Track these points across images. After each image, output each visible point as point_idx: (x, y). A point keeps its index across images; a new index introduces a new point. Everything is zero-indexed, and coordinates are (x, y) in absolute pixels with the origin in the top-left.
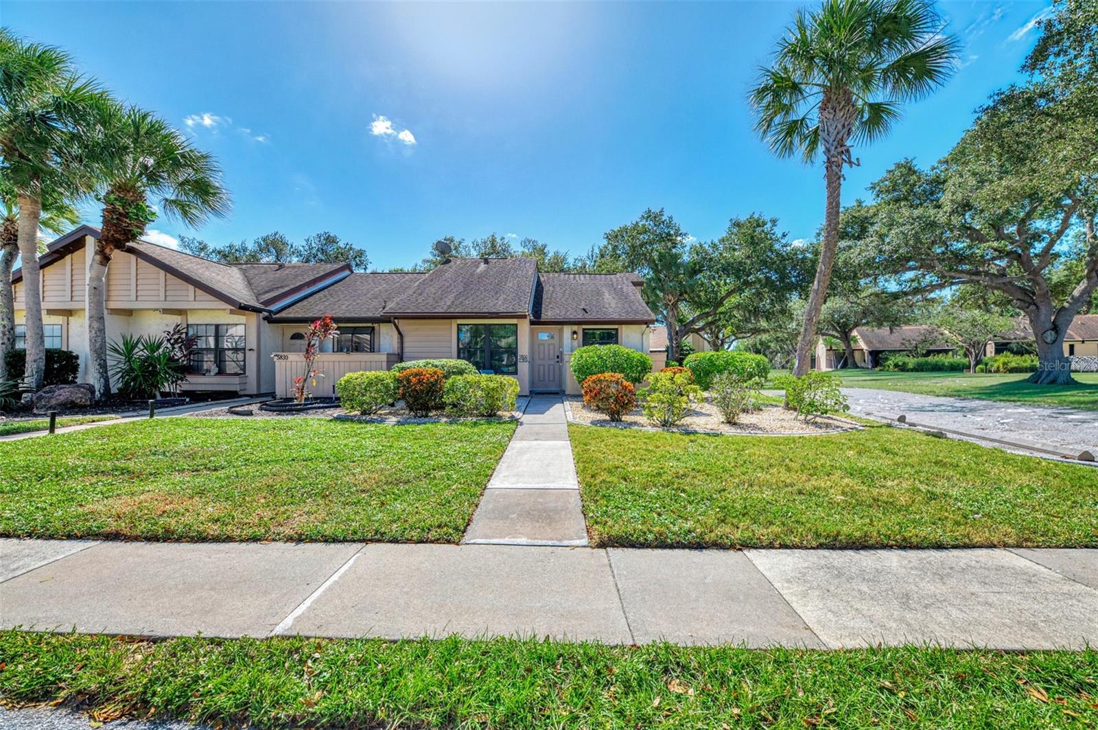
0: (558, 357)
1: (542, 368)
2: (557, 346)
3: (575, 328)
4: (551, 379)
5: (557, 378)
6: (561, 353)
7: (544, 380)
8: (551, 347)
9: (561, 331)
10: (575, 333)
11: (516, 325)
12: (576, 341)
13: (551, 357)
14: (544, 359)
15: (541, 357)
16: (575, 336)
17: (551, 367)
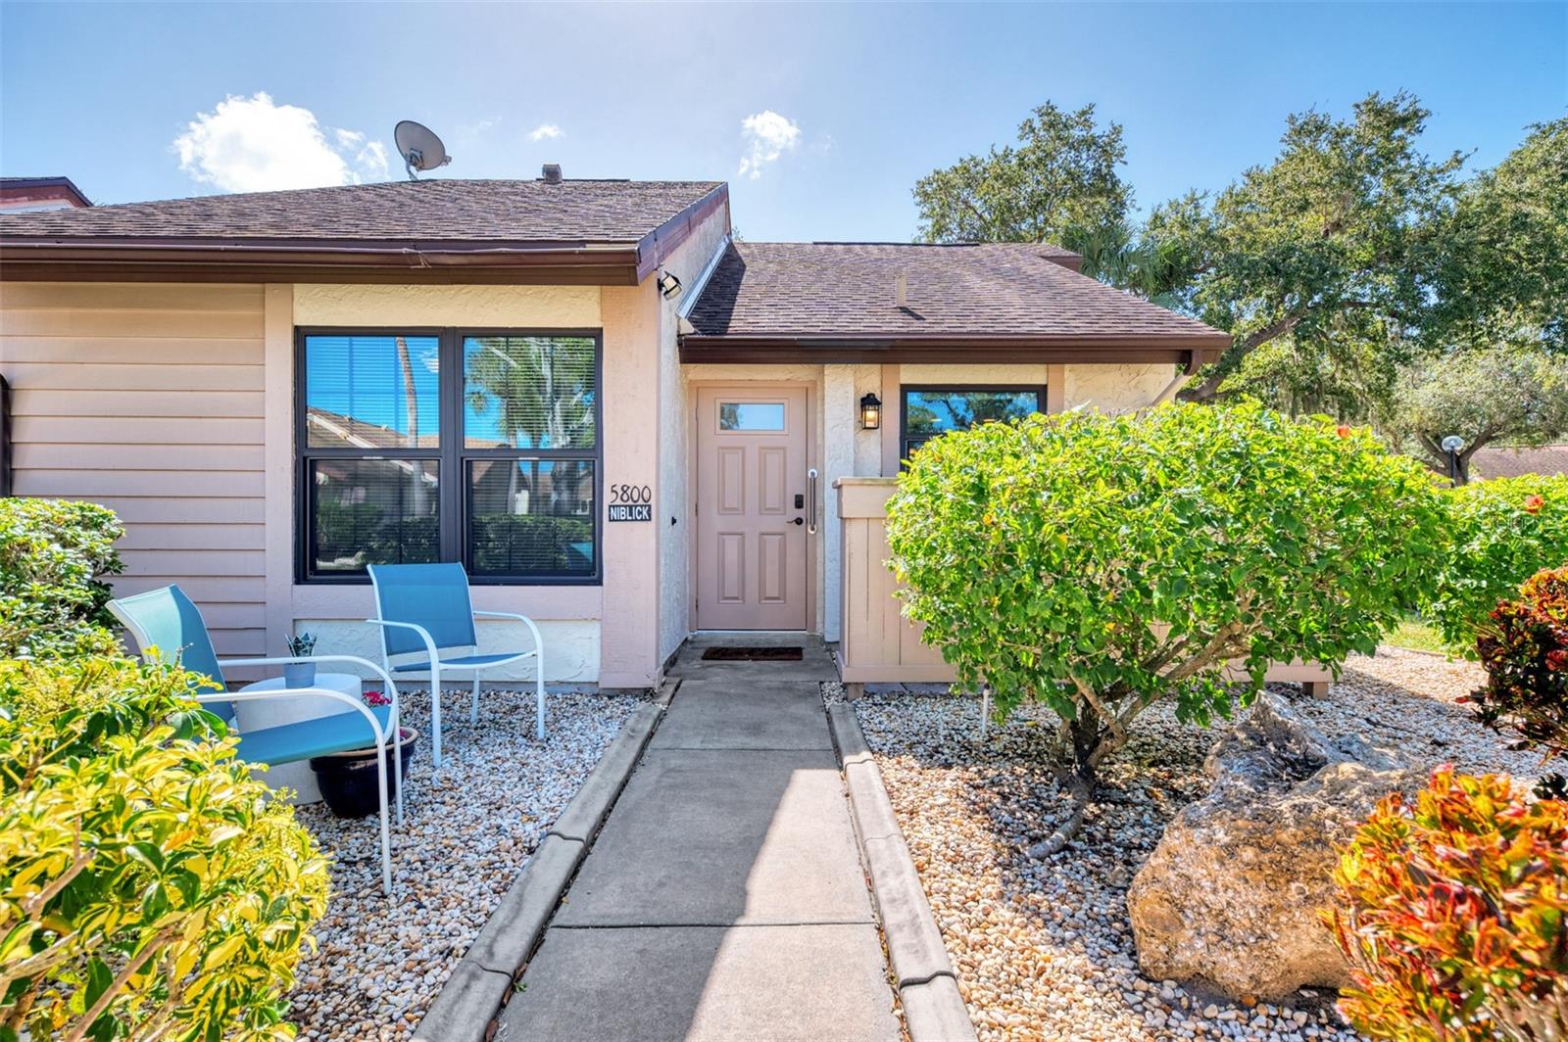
0: (799, 502)
1: (732, 546)
2: (795, 457)
3: (869, 378)
4: (772, 590)
5: (794, 585)
6: (813, 484)
7: (741, 597)
8: (774, 461)
9: (811, 394)
10: (869, 401)
11: (597, 334)
12: (875, 436)
13: (772, 501)
14: (741, 510)
15: (732, 501)
16: (871, 414)
17: (773, 542)
